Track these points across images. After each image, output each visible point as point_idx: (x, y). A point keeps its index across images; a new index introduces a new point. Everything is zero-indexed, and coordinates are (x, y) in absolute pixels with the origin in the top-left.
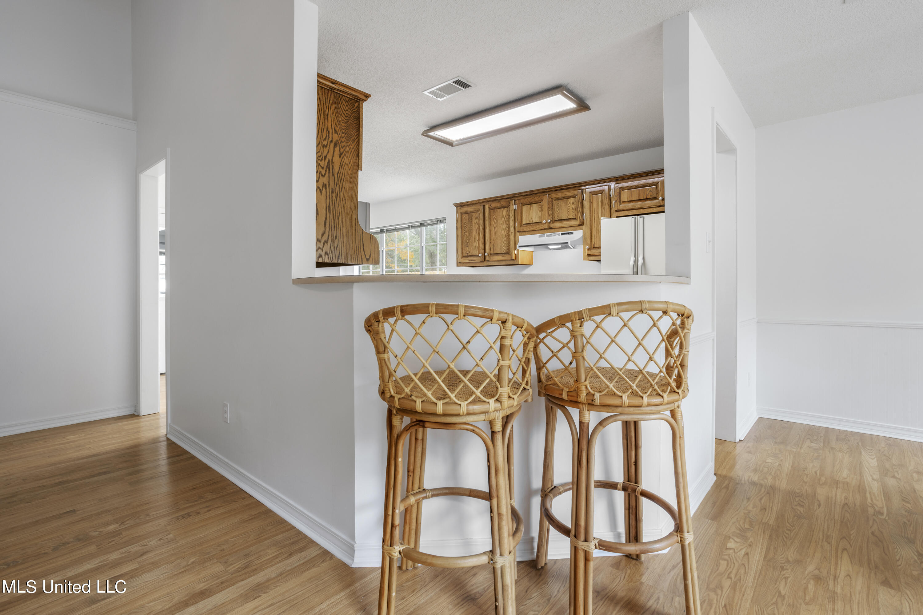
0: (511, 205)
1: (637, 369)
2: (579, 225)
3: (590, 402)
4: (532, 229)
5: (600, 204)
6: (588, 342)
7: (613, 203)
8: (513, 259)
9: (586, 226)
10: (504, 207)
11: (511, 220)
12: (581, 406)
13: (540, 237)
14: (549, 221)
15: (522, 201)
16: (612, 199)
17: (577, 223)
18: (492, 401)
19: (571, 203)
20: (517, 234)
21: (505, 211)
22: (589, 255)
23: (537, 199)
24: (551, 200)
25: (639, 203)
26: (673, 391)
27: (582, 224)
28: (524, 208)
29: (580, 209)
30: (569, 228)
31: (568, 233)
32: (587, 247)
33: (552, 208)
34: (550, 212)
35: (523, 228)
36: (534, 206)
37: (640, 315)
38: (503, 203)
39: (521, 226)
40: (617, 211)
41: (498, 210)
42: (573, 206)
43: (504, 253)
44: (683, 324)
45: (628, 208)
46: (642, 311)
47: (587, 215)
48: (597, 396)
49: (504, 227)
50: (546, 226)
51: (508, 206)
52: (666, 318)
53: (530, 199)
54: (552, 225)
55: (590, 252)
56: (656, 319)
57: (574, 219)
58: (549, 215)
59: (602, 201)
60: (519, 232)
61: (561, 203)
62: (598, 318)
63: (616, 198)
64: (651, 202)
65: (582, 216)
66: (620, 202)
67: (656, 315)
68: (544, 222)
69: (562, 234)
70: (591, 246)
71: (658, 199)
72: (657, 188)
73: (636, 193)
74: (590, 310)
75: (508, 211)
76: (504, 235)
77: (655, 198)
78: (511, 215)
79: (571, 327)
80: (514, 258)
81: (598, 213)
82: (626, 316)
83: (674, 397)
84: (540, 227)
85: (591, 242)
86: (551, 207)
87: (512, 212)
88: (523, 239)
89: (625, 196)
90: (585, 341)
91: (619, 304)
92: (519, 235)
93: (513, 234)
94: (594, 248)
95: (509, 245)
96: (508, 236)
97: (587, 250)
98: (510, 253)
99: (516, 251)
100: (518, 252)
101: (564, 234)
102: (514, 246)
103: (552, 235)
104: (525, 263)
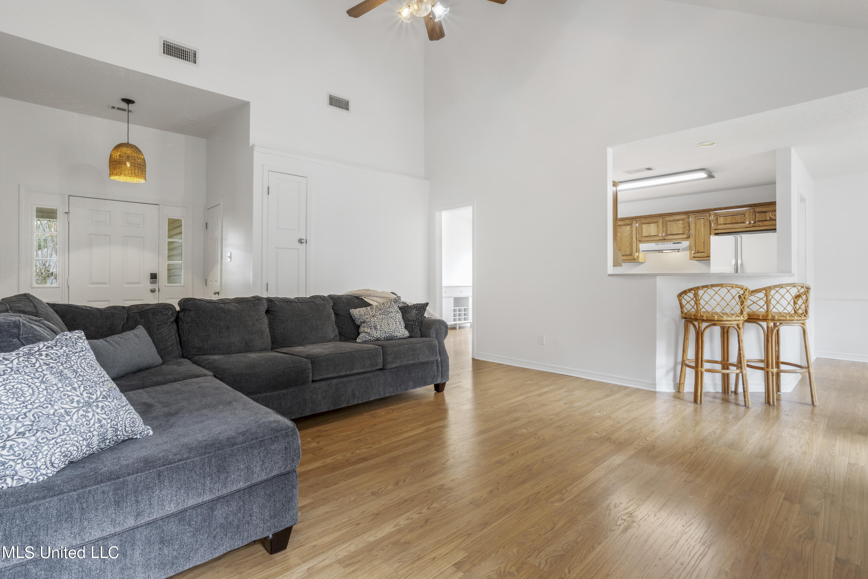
0: (634, 224)
1: (778, 311)
2: (686, 238)
3: (773, 319)
4: (651, 239)
5: (703, 225)
6: (772, 297)
7: (713, 224)
8: (635, 259)
9: (692, 239)
10: (628, 225)
11: (633, 233)
12: (768, 321)
13: (656, 245)
14: (664, 235)
15: (643, 221)
16: (711, 222)
17: (685, 236)
18: (741, 316)
19: (681, 224)
20: (638, 243)
21: (628, 228)
22: (694, 257)
23: (654, 220)
24: (665, 221)
25: (731, 225)
26: (805, 316)
27: (688, 237)
28: (644, 226)
29: (688, 228)
30: (679, 240)
31: (678, 243)
32: (693, 252)
33: (666, 227)
34: (664, 229)
35: (643, 239)
36: (652, 225)
37: (794, 288)
38: (628, 222)
39: (641, 238)
40: (715, 230)
41: (623, 227)
42: (682, 226)
43: (628, 255)
44: (808, 291)
45: (723, 228)
46: (794, 287)
47: (692, 232)
48: (776, 317)
49: (628, 238)
50: (661, 238)
51: (631, 224)
52: (802, 289)
53: (649, 220)
54: (666, 238)
55: (695, 255)
56: (799, 289)
57: (683, 234)
58: (663, 231)
59: (704, 223)
60: (640, 241)
61: (674, 224)
62: (777, 289)
63: (715, 222)
64: (740, 224)
65: (689, 232)
66: (717, 224)
67: (799, 288)
68: (660, 235)
69: (673, 243)
70: (695, 251)
71: (746, 223)
72: (744, 216)
73: (729, 220)
74: (774, 286)
75: (632, 227)
76: (628, 243)
77: (744, 223)
78: (633, 230)
79: (765, 292)
80: (636, 258)
81: (701, 230)
82: (788, 288)
83: (805, 318)
84: (657, 238)
85: (696, 249)
86: (665, 225)
87: (634, 228)
88: (643, 246)
89: (721, 220)
90: (771, 297)
91: (786, 284)
92: (640, 243)
93: (635, 243)
94: (698, 252)
95: (632, 250)
96: (631, 244)
97: (694, 254)
98: (633, 255)
99: (637, 254)
100: (639, 254)
101: (675, 243)
102: (636, 251)
103: (665, 244)
104: (642, 261)
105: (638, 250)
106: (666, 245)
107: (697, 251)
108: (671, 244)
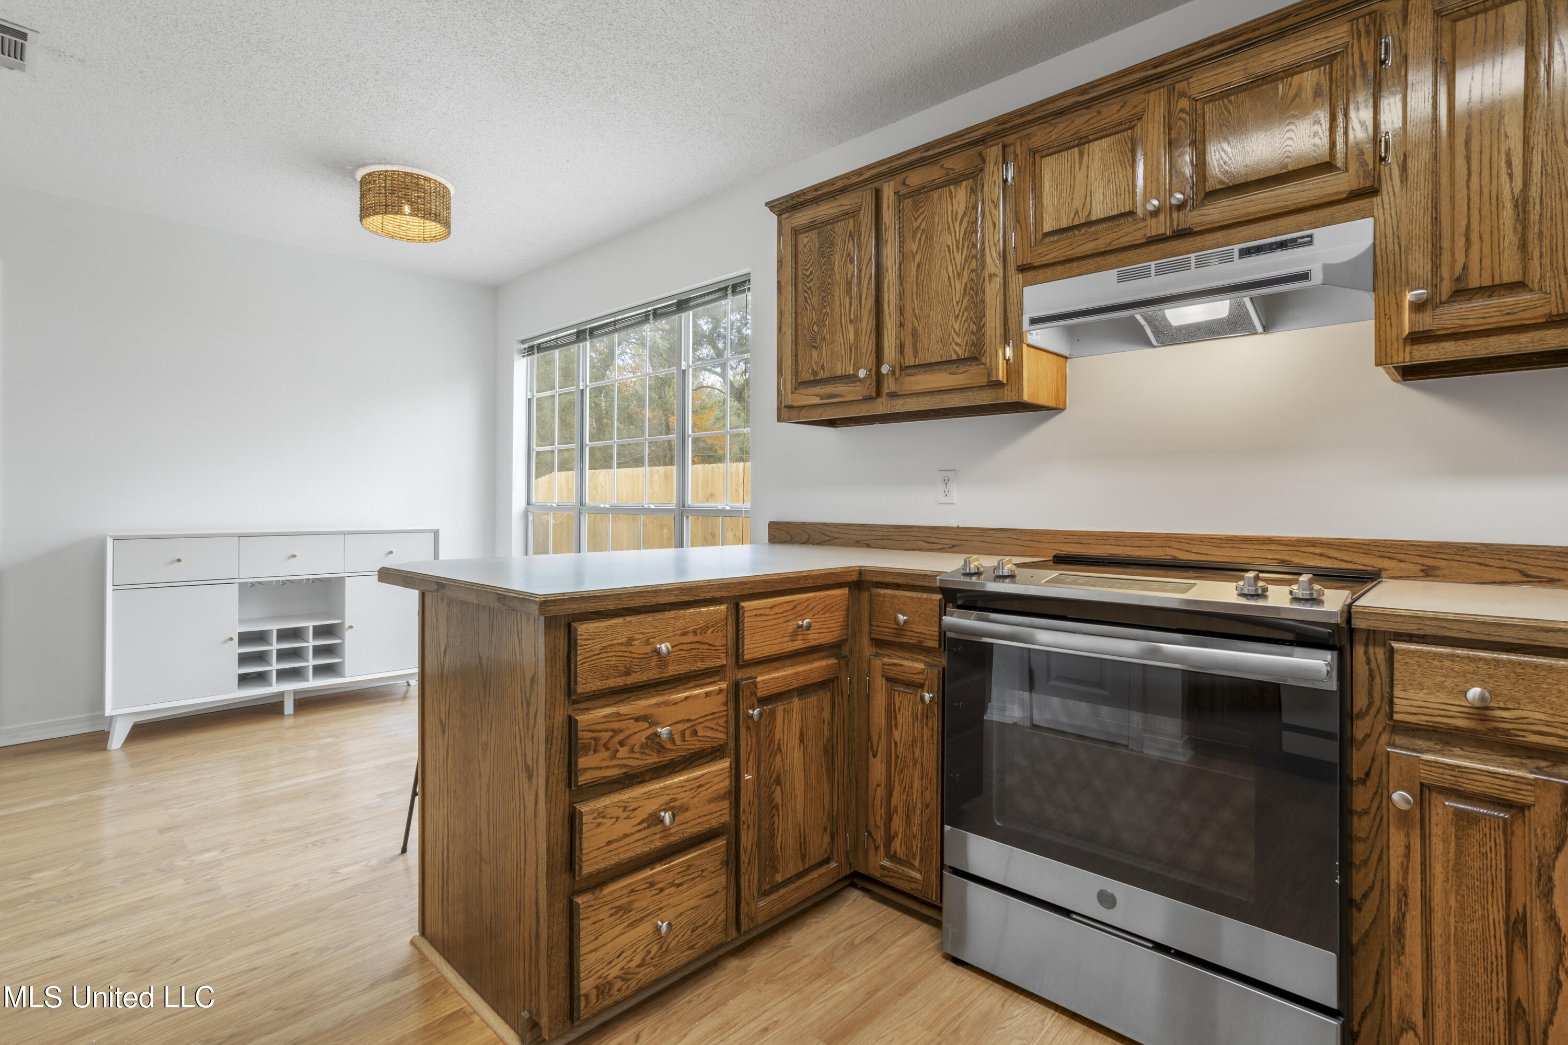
0: (990, 167)
2: (1355, 195)
4: (1088, 247)
8: (999, 384)
9: (1406, 190)
10: (954, 181)
11: (988, 225)
13: (1122, 279)
14: (1176, 200)
15: (1039, 139)
17: (1343, 183)
20: (1016, 279)
21: (961, 193)
23: (1111, 114)
24: (1183, 105)
27: (1372, 188)
28: (1052, 167)
30: (1290, 221)
31: (1282, 245)
33: (1196, 142)
34: (1182, 159)
35: (1042, 248)
36: (1097, 147)
38: (956, 163)
39: (1035, 244)
41: (935, 195)
43: (959, 361)
49: (959, 259)
50: (1157, 226)
51: (974, 174)
53: (1080, 122)
54: (1194, 219)
55: (1427, 321)
57: (1328, 166)
58: (1176, 174)
60: (1024, 268)
61: (1244, 106)
68: (1149, 207)
69: (1245, 253)
70: (1437, 286)
75: (977, 192)
76: (960, 287)
78: (988, 208)
80: (1001, 376)
84: (1129, 233)
85: (1436, 267)
86: (1187, 136)
87: (993, 194)
88: (1043, 299)
92: (1027, 283)
93: (998, 281)
94: (1461, 292)
95: (981, 328)
96: (975, 291)
97: (1418, 307)
98: (986, 359)
99: (1009, 352)
100: (1018, 354)
101: (1259, 250)
102: (999, 331)
103: (1185, 266)
104: (1043, 399)
105: (1013, 332)
106: (1194, 272)
107: (1446, 289)
108: (1228, 258)
